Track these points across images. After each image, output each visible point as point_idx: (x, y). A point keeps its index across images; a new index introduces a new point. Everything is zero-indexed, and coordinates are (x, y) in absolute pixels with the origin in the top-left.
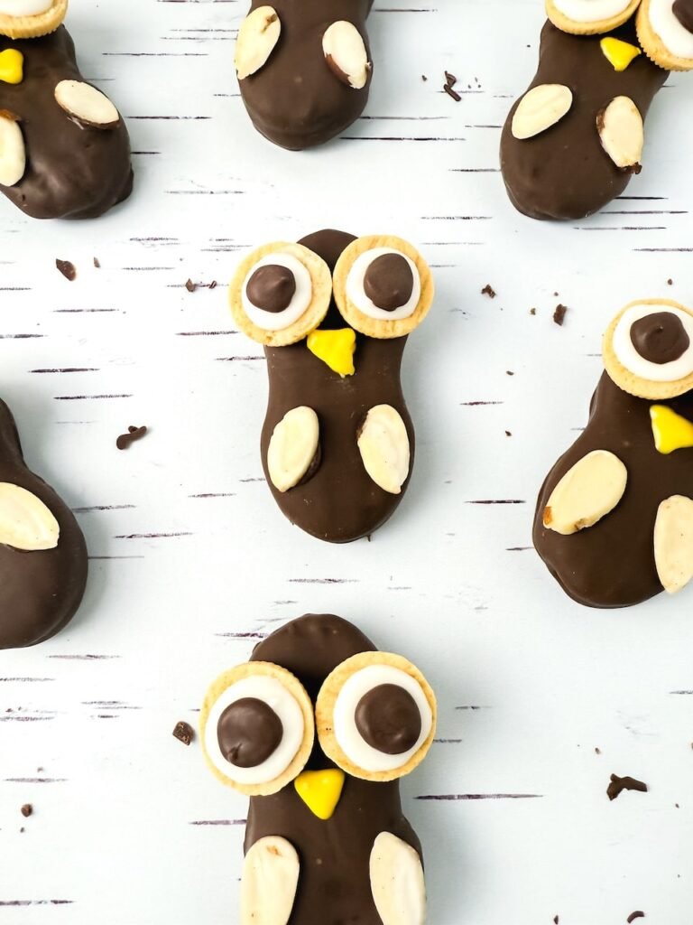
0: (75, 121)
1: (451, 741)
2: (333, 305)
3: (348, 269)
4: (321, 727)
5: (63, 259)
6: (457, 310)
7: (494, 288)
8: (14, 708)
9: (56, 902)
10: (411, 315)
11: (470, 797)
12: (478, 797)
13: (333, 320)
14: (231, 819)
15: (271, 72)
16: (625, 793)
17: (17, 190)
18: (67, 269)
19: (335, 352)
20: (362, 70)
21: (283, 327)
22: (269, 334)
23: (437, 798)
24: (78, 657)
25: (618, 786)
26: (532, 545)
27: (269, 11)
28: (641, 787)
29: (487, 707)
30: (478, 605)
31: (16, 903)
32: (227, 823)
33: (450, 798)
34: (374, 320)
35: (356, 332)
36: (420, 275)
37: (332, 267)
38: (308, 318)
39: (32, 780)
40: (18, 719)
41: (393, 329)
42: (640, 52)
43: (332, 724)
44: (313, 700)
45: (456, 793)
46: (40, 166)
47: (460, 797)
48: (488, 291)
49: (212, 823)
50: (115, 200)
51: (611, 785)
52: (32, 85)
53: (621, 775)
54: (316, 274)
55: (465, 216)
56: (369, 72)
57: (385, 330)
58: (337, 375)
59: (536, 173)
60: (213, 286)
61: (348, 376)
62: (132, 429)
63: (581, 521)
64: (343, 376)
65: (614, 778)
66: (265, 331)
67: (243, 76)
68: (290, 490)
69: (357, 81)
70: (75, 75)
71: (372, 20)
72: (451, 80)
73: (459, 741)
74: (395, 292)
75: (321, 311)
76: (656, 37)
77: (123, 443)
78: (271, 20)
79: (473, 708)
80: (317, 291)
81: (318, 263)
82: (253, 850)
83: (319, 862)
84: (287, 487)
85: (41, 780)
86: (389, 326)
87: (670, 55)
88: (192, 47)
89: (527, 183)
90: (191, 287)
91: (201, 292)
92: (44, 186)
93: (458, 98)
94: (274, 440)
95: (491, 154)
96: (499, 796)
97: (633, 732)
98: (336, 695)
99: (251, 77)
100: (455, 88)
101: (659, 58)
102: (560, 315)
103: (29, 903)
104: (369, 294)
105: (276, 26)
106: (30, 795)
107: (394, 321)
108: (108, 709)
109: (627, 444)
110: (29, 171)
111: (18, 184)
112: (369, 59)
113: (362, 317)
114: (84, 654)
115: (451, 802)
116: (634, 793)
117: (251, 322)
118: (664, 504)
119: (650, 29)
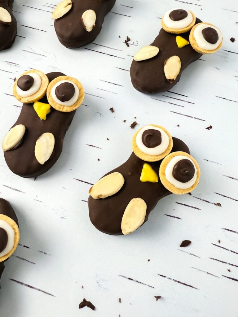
1: (31, 262)
2: (45, 95)
3: (55, 84)
6: (98, 113)
7: (114, 109)
10: (71, 106)
11: (29, 286)
12: (32, 287)
15: (63, 20)
16: (86, 308)
19: (41, 110)
20: (92, 26)
21: (25, 96)
22: (21, 98)
23: (17, 282)
25: (85, 304)
27: (69, 1)
28: (93, 308)
29: (49, 255)
30: (63, 216)
33: (22, 284)
34: (57, 103)
35: (51, 106)
37: (49, 83)
41: (63, 108)
42: (189, 43)
45: (25, 283)
47: (25, 285)
48: (112, 110)
51: (82, 303)
53: (87, 300)
55: (115, 83)
56: (94, 28)
57: (60, 108)
58: (39, 118)
61: (43, 120)
63: (101, 195)
64: (41, 119)
65: (84, 300)
66: (20, 96)
69: (89, 29)
72: (128, 40)
73: (34, 263)
75: (40, 95)
76: (194, 39)
78: (69, 4)
79: (45, 253)
80: (41, 88)
84: (6, 150)
86: (62, 107)
87: (198, 46)
88: (50, 10)
93: (128, 46)
96: (39, 290)
97: (99, 285)
99: (57, 20)
100: (128, 42)
101: (195, 47)
102: (134, 125)
105: (70, 7)
107: (64, 106)
109: (129, 174)
112: (95, 23)
113: (53, 101)
115: (22, 285)
116: (89, 309)
117: (16, 93)
118: (133, 199)
119: (193, 36)
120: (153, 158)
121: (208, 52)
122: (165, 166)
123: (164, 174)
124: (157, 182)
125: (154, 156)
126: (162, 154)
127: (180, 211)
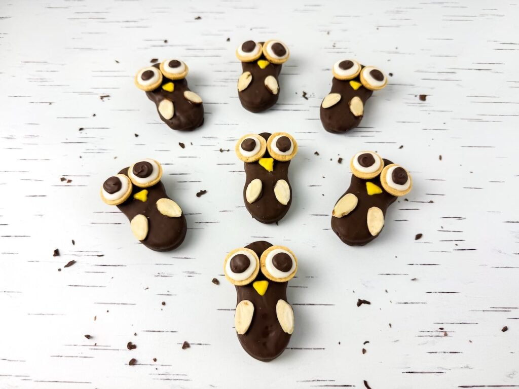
0: (189, 102)
1: (304, 287)
2: (267, 151)
3: (272, 140)
4: (262, 265)
5: (181, 142)
6: (306, 159)
7: (319, 152)
8: (160, 273)
9: (172, 332)
10: (291, 155)
11: (310, 304)
12: (313, 305)
13: (267, 155)
14: (231, 309)
16: (363, 304)
17: (171, 121)
18: (182, 145)
19: (267, 164)
20: (276, 89)
21: (251, 156)
23: (299, 304)
24: (182, 258)
25: (360, 303)
26: (331, 228)
27: (248, 73)
28: (369, 303)
29: (316, 277)
30: (313, 246)
31: (159, 331)
32: (229, 310)
33: (304, 304)
34: (279, 155)
35: (274, 159)
36: (294, 143)
37: (267, 141)
38: (259, 154)
39: (165, 295)
40: (162, 276)
41: (285, 158)
43: (265, 264)
44: (259, 258)
45: (306, 303)
46: (178, 114)
47: (307, 304)
48: (317, 153)
49: (224, 310)
50: (198, 125)
51: (358, 302)
52: (177, 92)
53: (362, 299)
54: (262, 142)
55: (309, 132)
56: (279, 90)
57: (283, 158)
58: (268, 171)
59: (330, 118)
60: (228, 151)
61: (271, 172)
62: (201, 191)
63: (344, 213)
65: (359, 300)
66: (246, 157)
67: (240, 90)
68: (252, 203)
69: (275, 92)
70: (188, 90)
71: (280, 77)
72: (305, 94)
73: (307, 287)
74: (285, 146)
75: (263, 152)
76: (366, 81)
77: (199, 195)
79: (311, 277)
80: (262, 146)
81: (263, 139)
82: (239, 304)
83: (260, 308)
84: (252, 202)
85: (168, 295)
86: (284, 157)
88: (223, 84)
89: (328, 121)
90: (221, 151)
91: (224, 152)
92: (179, 119)
93: (307, 98)
94: (248, 188)
95: (317, 114)
96: (320, 305)
97: (366, 286)
98: (266, 256)
99: (243, 91)
100: (306, 96)
101: (368, 86)
102: (340, 161)
103: (163, 332)
104: (277, 147)
105: (250, 78)
106: (165, 299)
107: (285, 156)
108: (191, 274)
109: (358, 192)
110: (175, 115)
111: (171, 119)
112: (279, 86)
113: (276, 154)
114: (184, 257)
115: (304, 306)
116: (366, 305)
117: (242, 155)
118: (370, 209)
119: (364, 79)
120: (373, 174)
121: (380, 88)
122: (385, 177)
123: (386, 183)
124: (382, 192)
125: (373, 172)
126: (379, 170)
127: (405, 215)
